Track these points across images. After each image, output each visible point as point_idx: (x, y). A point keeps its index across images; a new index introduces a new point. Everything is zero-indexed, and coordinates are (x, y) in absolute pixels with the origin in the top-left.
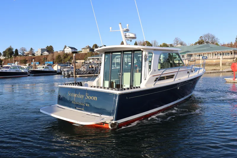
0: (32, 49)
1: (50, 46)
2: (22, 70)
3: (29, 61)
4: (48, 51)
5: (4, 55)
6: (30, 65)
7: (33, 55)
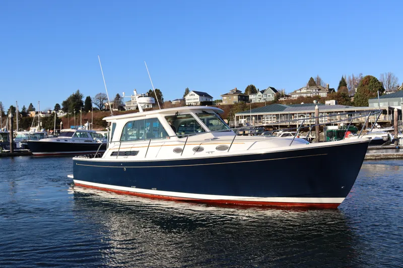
1: (156, 90)
2: (98, 140)
5: (65, 110)
7: (122, 108)
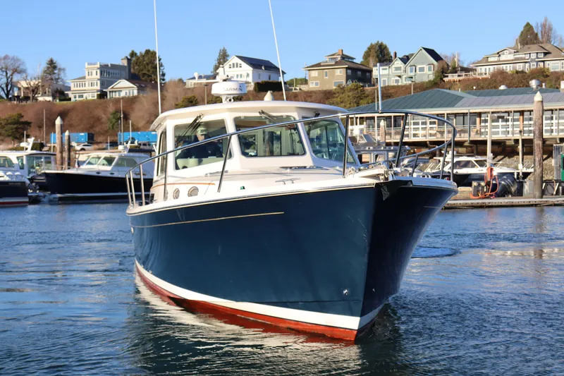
0: (52, 65)
1: (148, 52)
3: (40, 127)
4: (133, 78)
6: (42, 146)
7: (61, 94)
